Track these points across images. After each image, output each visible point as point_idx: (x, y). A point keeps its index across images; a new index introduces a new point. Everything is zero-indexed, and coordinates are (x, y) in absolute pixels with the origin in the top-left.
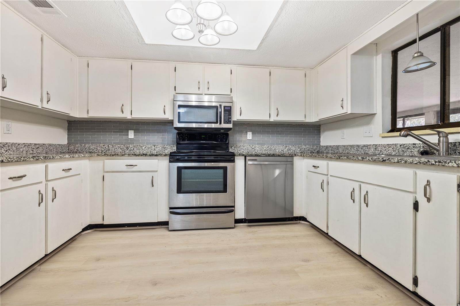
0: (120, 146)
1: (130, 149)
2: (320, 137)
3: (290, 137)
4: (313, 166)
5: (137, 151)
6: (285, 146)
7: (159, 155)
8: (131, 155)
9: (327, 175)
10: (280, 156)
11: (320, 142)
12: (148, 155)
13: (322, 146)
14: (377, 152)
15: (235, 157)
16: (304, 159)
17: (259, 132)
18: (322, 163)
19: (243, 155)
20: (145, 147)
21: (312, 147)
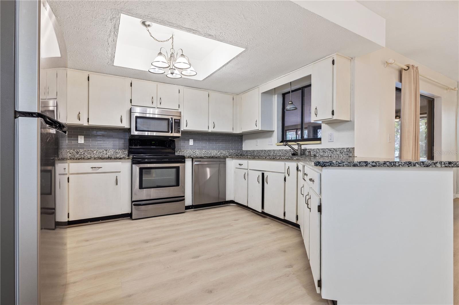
0: (69, 151)
1: (80, 153)
2: (242, 144)
3: (222, 144)
4: (239, 164)
5: (88, 155)
6: (218, 150)
7: (123, 158)
8: (97, 159)
9: (248, 169)
10: (217, 158)
11: (242, 147)
12: (113, 158)
13: (244, 151)
14: (274, 154)
15: (186, 159)
16: (232, 160)
17: (199, 140)
18: (244, 162)
19: (191, 158)
20: (97, 152)
21: (237, 152)
